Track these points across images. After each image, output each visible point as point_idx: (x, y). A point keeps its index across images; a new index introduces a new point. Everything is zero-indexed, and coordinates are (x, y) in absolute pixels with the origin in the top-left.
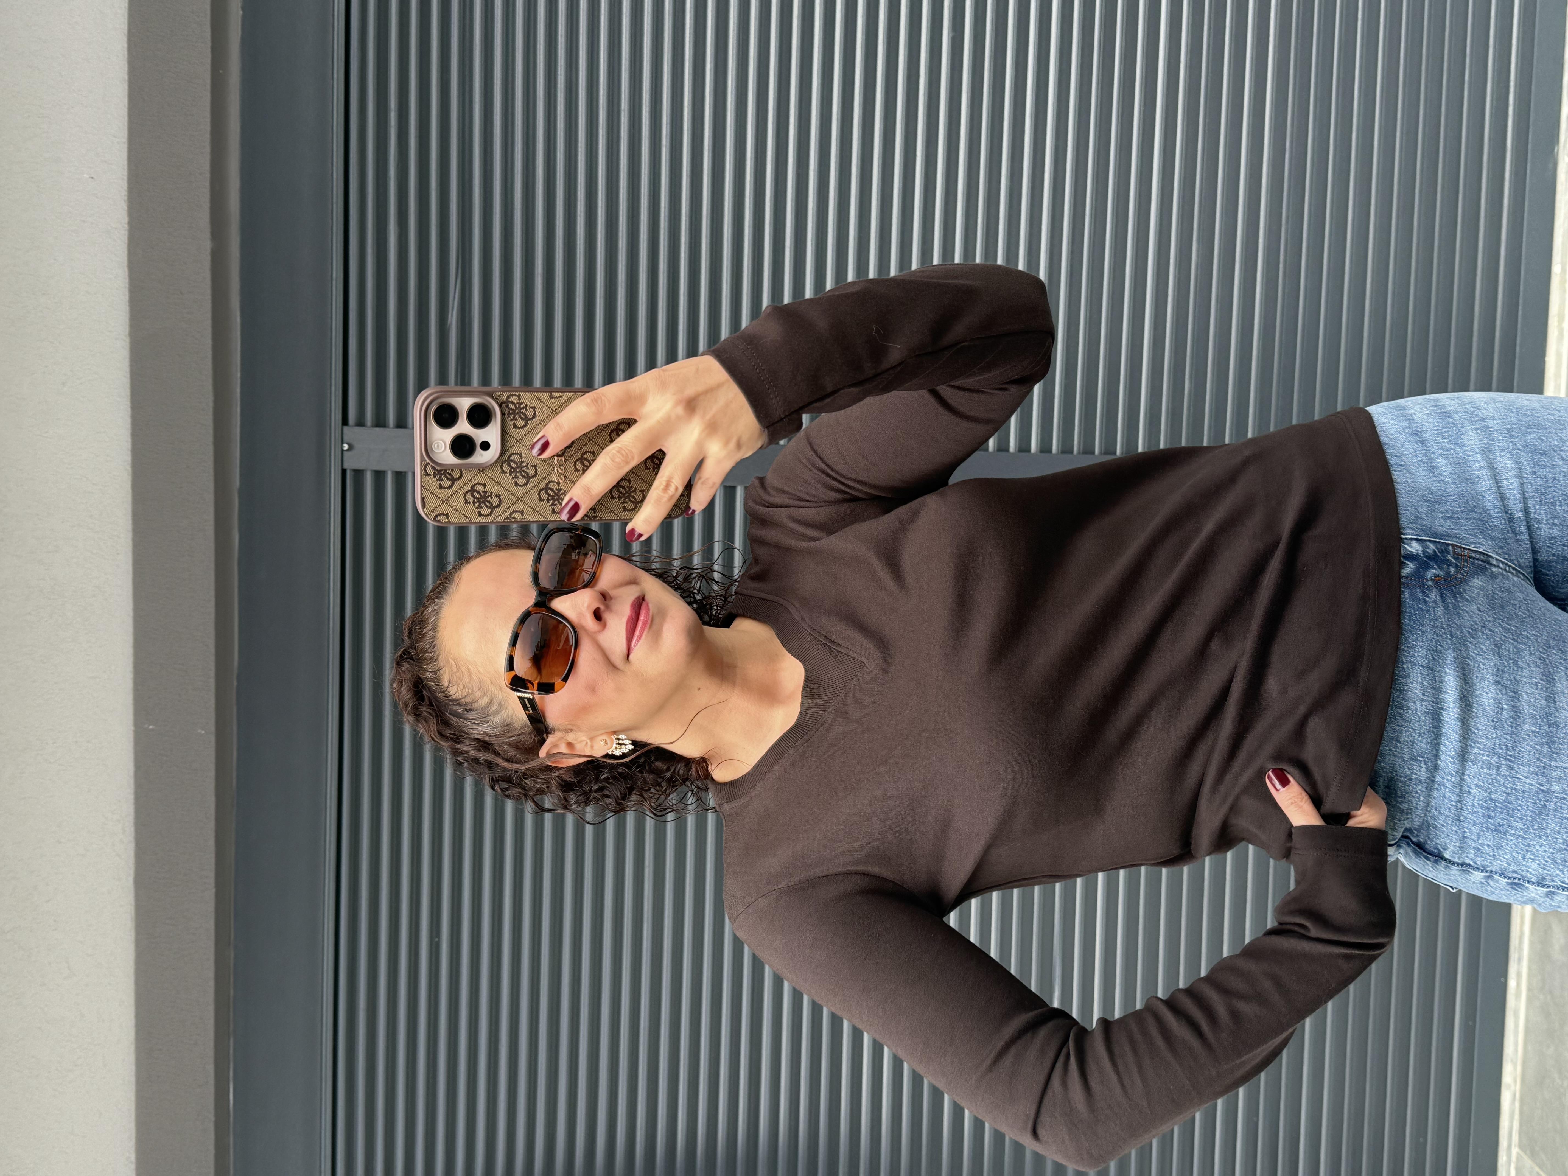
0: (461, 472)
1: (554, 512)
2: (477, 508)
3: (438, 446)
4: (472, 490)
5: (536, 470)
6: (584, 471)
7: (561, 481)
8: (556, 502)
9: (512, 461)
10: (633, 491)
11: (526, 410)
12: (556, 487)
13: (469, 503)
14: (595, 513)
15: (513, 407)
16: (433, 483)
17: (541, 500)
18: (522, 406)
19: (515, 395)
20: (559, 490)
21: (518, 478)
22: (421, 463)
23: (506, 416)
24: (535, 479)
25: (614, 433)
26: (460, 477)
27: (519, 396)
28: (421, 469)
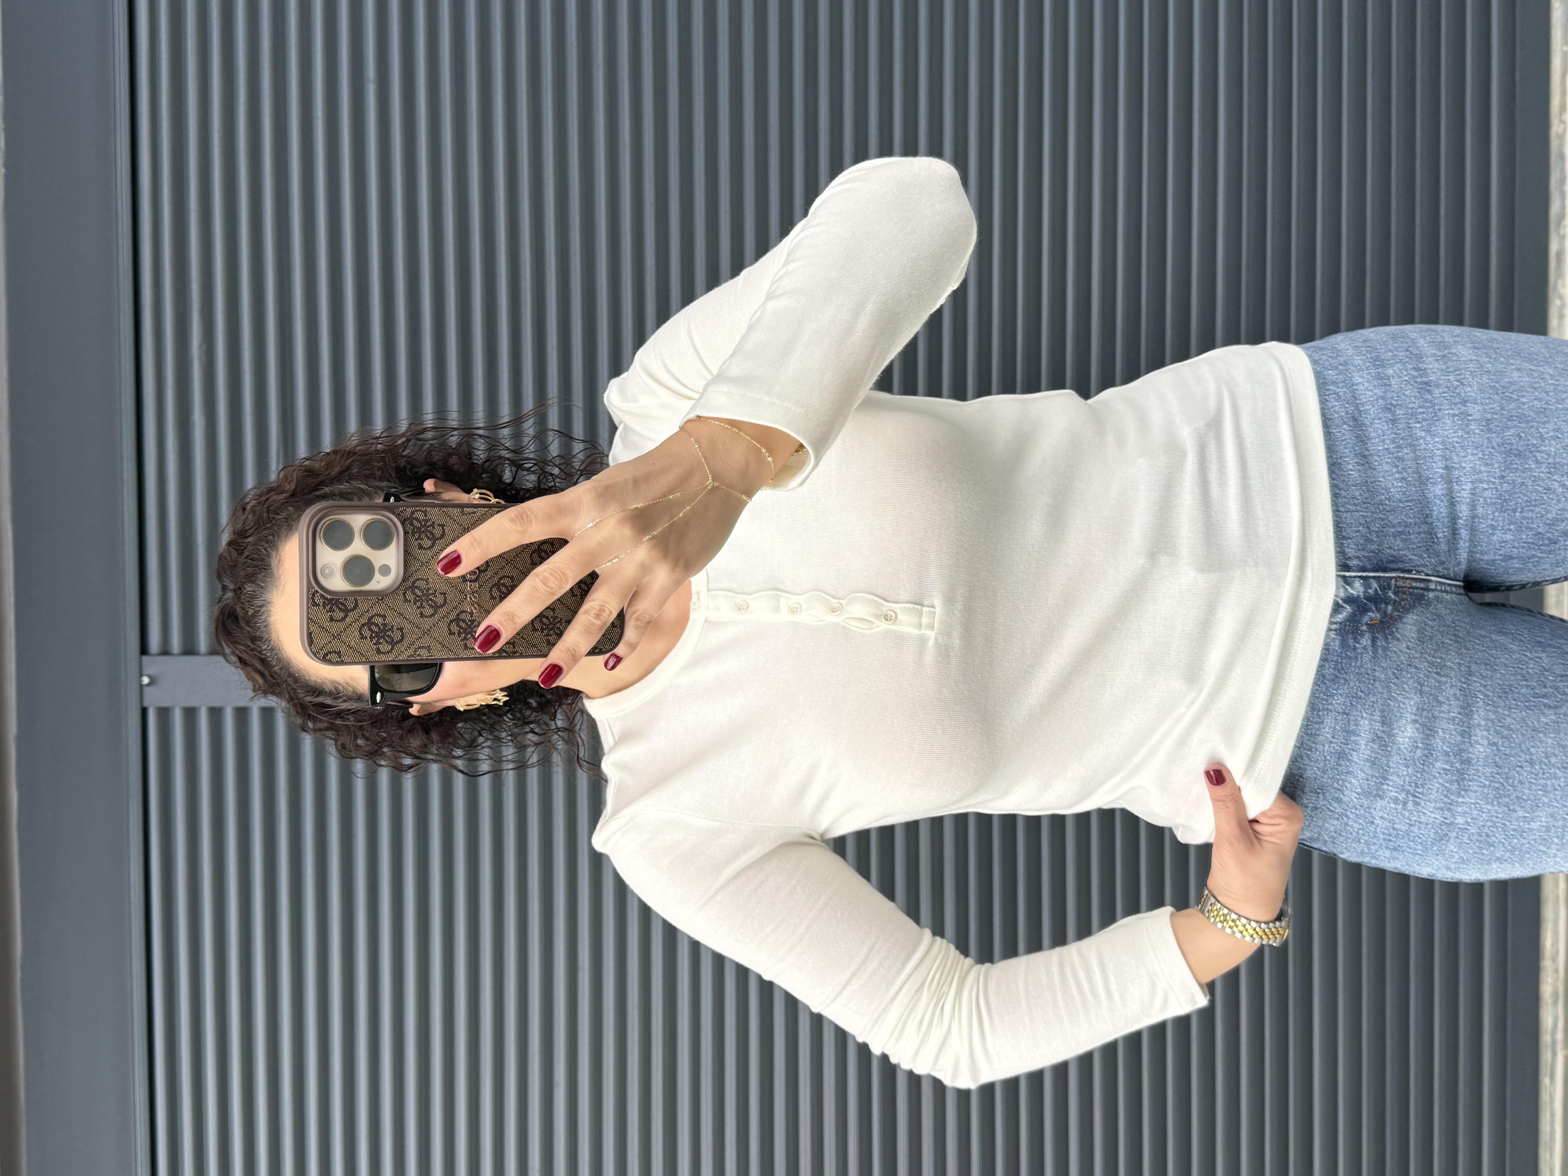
0: (356, 602)
1: (466, 646)
2: (374, 644)
3: (329, 571)
4: (370, 623)
5: (445, 598)
6: (502, 598)
7: (474, 611)
9: (417, 587)
11: (434, 528)
12: (469, 617)
13: (366, 638)
14: (514, 648)
15: (418, 525)
16: (322, 615)
17: (451, 633)
18: (429, 524)
19: (420, 510)
20: (472, 621)
21: (424, 607)
22: (308, 591)
23: (410, 535)
24: (445, 608)
25: (535, 555)
26: (355, 608)
27: (425, 513)
28: (308, 598)
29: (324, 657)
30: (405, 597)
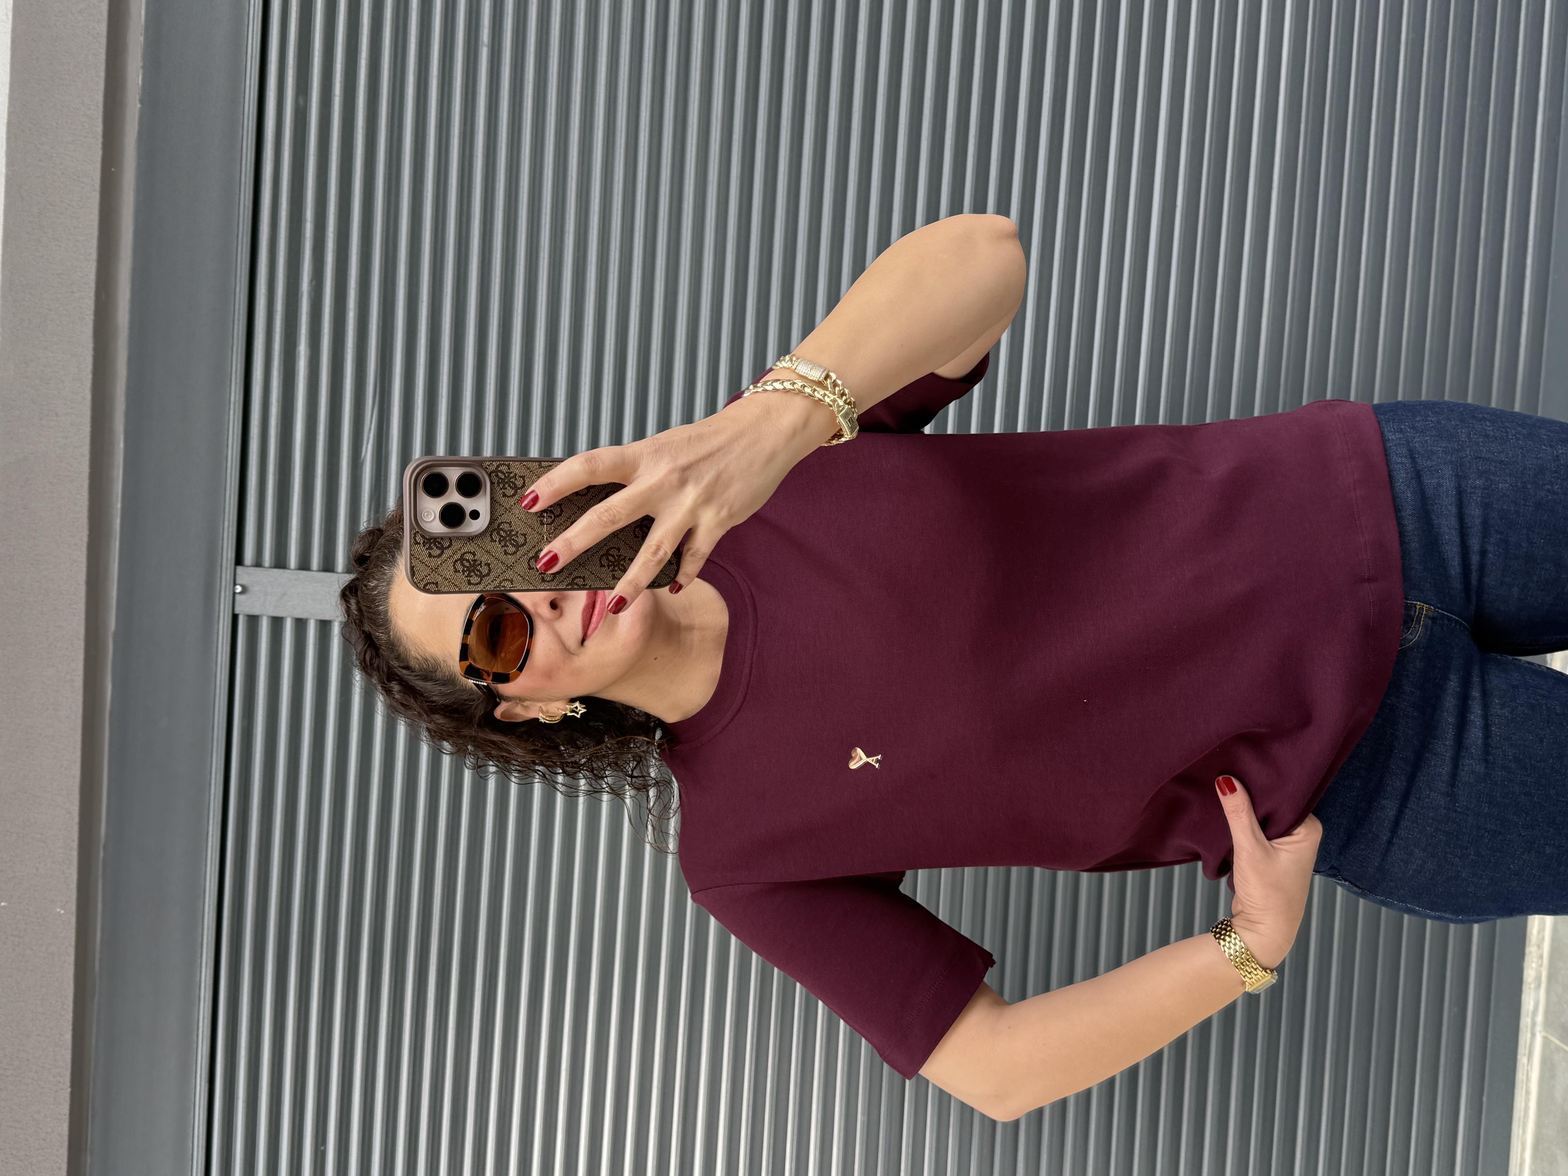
0: (451, 541)
2: (466, 577)
3: (427, 515)
4: (462, 559)
5: (526, 538)
9: (502, 529)
10: (622, 560)
11: (516, 479)
13: (459, 571)
14: (584, 581)
15: (502, 477)
16: (422, 552)
17: (530, 568)
18: (511, 476)
19: (504, 464)
21: (507, 546)
22: (411, 531)
23: (496, 485)
24: (525, 547)
26: (449, 546)
27: (508, 466)
29: (424, 587)
30: (492, 537)
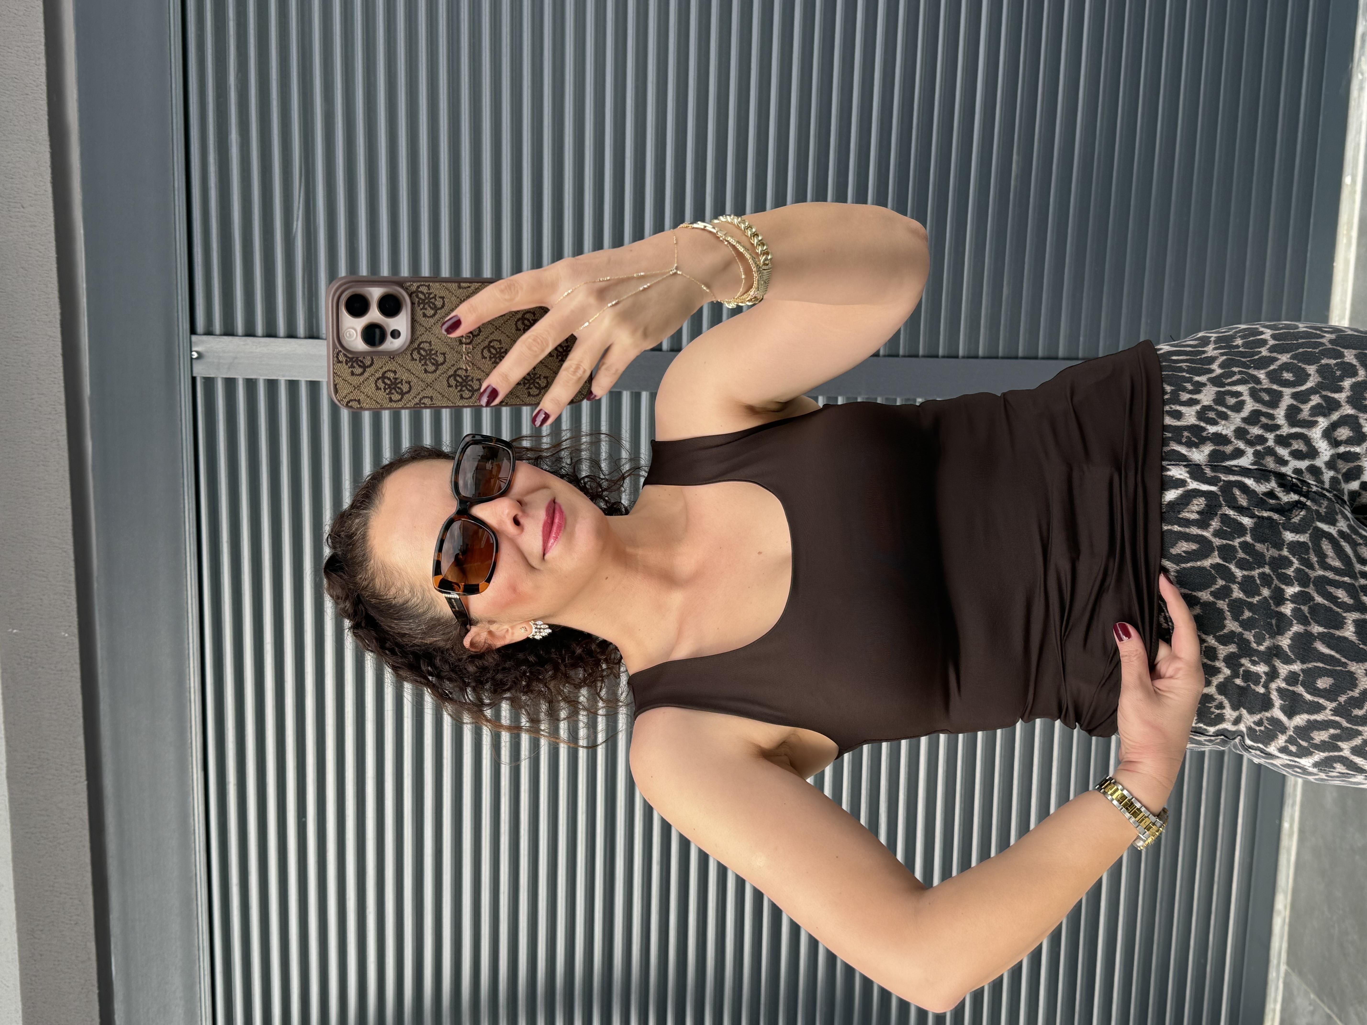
1: (462, 397)
2: (387, 394)
3: (350, 334)
4: (383, 377)
5: (445, 357)
7: (469, 368)
8: (464, 388)
9: (421, 349)
10: (538, 378)
11: (436, 300)
12: (464, 373)
13: (381, 389)
15: (423, 297)
16: (345, 370)
17: (450, 386)
18: (431, 296)
19: (424, 285)
20: (467, 377)
21: (427, 365)
22: (334, 351)
23: (416, 305)
24: (444, 366)
25: (520, 323)
26: (371, 365)
27: (428, 286)
28: (333, 356)
29: (347, 405)
30: (412, 356)
